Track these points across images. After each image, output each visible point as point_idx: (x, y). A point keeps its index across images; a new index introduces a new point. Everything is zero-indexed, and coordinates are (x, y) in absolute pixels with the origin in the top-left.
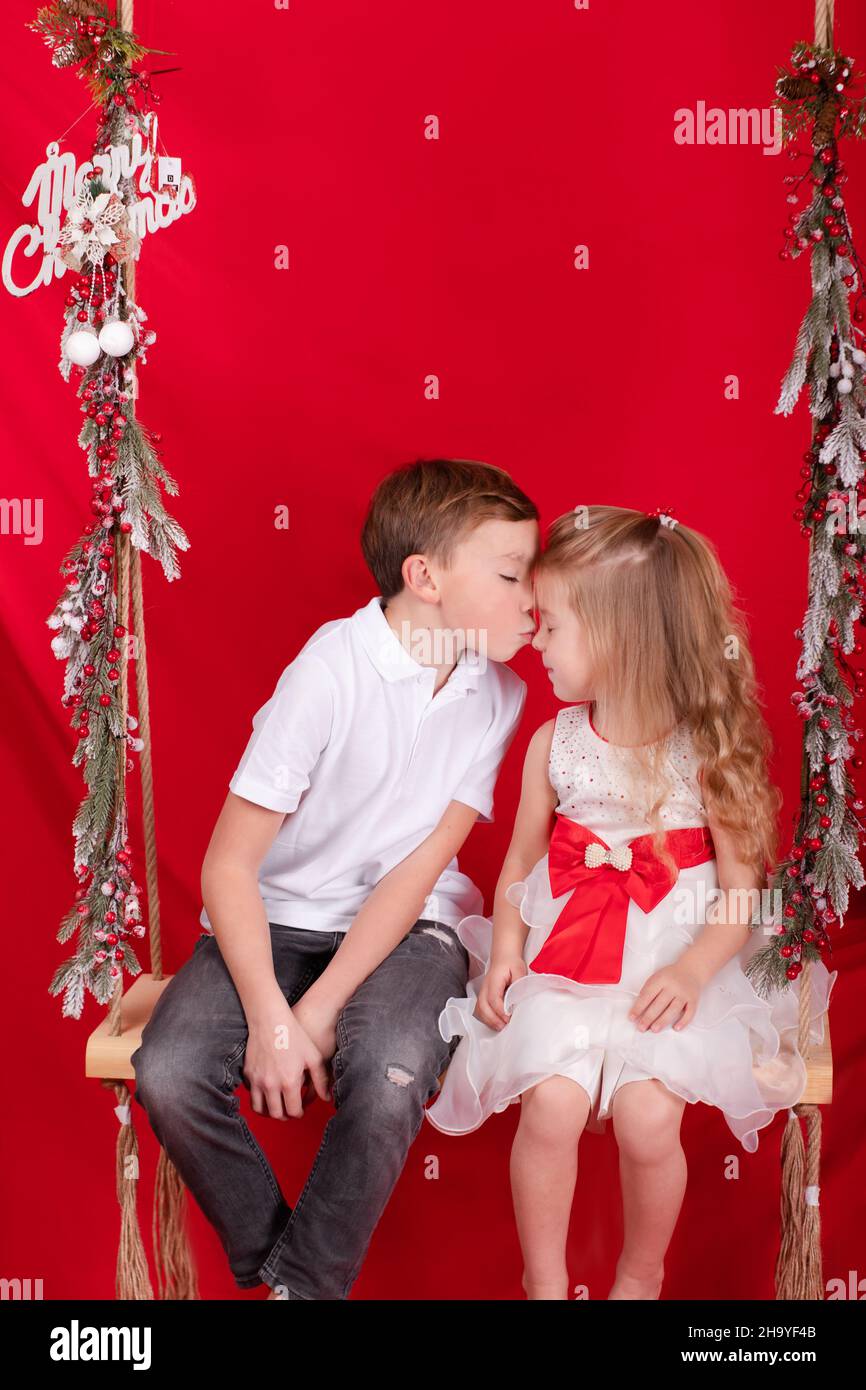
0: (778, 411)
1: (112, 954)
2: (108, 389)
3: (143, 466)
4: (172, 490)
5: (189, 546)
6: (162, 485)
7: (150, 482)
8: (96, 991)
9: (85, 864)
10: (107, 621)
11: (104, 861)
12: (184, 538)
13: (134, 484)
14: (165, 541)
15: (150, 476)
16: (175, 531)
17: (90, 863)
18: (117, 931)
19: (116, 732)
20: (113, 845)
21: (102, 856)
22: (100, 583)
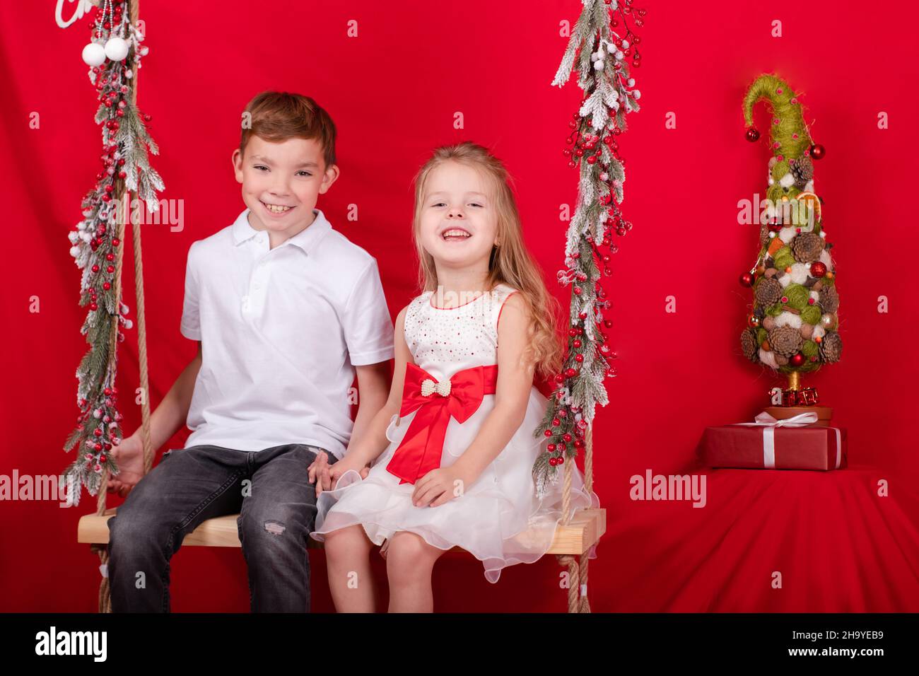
0: (554, 84)
1: (98, 457)
2: (114, 83)
3: (137, 135)
4: (155, 151)
5: (164, 188)
6: (148, 148)
7: (141, 146)
8: (88, 485)
9: (85, 398)
10: (108, 236)
11: (98, 397)
12: (161, 183)
13: (129, 146)
14: (149, 184)
15: (141, 143)
16: (155, 177)
17: (88, 397)
18: (102, 442)
19: (110, 310)
20: (105, 386)
21: (95, 394)
22: (104, 211)
